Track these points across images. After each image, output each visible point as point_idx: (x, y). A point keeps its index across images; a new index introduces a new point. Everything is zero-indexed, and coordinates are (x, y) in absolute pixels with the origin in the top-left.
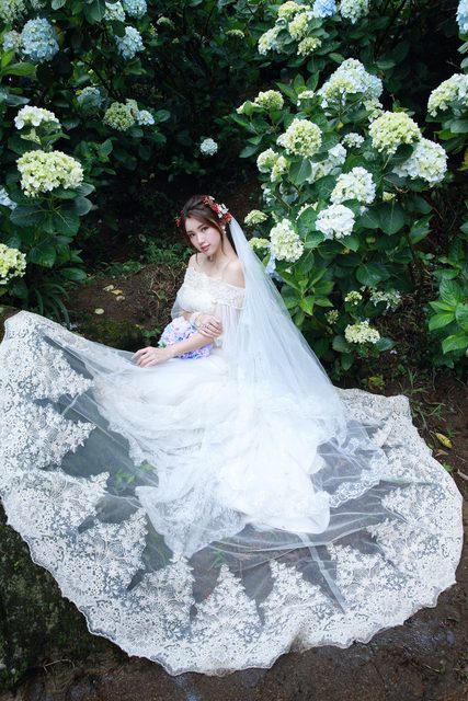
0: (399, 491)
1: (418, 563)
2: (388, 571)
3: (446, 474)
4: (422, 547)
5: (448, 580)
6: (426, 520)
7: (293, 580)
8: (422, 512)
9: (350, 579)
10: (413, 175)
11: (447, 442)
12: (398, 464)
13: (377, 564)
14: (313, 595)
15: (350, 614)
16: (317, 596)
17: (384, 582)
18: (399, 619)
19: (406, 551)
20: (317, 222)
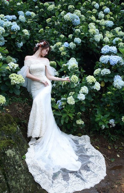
0: (92, 157)
1: (99, 172)
2: (93, 174)
3: (101, 153)
4: (99, 169)
5: (105, 175)
6: (98, 164)
7: (74, 177)
8: (97, 162)
9: (86, 176)
10: (95, 89)
11: (98, 148)
12: (90, 152)
13: (91, 173)
14: (79, 180)
15: (89, 182)
16: (80, 180)
17: (93, 176)
18: (98, 182)
19: (95, 170)
20: (78, 97)
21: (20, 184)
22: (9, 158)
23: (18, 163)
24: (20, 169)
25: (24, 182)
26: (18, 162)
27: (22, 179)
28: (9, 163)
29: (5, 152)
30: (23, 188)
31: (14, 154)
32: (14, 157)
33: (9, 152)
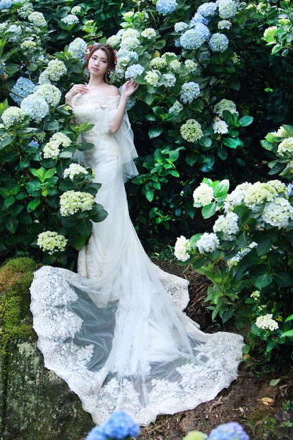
22: (20, 358)
23: (32, 372)
24: (30, 382)
25: (33, 410)
26: (33, 369)
27: (31, 402)
28: (17, 366)
29: (18, 345)
30: (28, 420)
31: (32, 354)
32: (29, 359)
33: (24, 347)
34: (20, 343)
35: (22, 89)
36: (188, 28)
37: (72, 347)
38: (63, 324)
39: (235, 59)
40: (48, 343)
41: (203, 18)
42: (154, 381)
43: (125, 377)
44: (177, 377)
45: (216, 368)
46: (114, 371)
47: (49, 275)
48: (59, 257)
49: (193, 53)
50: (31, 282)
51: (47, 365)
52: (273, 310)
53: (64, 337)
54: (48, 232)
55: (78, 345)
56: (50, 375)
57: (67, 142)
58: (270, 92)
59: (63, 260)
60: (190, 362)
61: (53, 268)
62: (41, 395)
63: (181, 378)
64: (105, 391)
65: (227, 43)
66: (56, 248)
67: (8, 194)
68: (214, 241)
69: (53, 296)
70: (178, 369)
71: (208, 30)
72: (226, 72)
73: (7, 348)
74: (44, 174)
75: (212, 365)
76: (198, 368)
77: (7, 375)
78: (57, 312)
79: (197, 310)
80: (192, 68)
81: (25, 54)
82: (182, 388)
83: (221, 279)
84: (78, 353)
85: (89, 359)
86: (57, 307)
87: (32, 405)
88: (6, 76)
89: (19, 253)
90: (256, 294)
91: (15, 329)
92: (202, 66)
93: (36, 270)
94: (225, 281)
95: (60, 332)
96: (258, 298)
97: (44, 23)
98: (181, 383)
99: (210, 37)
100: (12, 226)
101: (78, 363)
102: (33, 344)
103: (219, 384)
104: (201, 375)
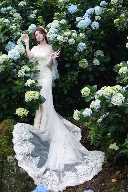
21: (10, 185)
22: (8, 162)
24: (12, 173)
25: (13, 185)
26: (13, 167)
27: (12, 181)
28: (7, 166)
29: (7, 157)
30: (11, 189)
31: (13, 160)
32: (12, 162)
33: (10, 158)
34: (8, 156)
35: (10, 46)
36: (82, 20)
37: (30, 158)
38: (27, 148)
39: (102, 33)
40: (20, 156)
41: (88, 15)
42: (65, 172)
43: (53, 170)
44: (75, 170)
45: (92, 166)
46: (48, 168)
47: (21, 127)
48: (25, 119)
49: (84, 30)
50: (13, 130)
51: (19, 165)
52: (117, 141)
53: (27, 153)
54: (20, 108)
55: (33, 156)
56: (21, 170)
57: (28, 69)
58: (119, 47)
59: (27, 120)
60: (81, 164)
61: (22, 124)
62: (17, 178)
63: (77, 171)
64: (44, 176)
65: (99, 26)
66: (24, 115)
67: (3, 92)
68: (90, 112)
69: (22, 136)
70: (76, 167)
71: (90, 20)
72: (98, 38)
73: (2, 158)
74: (19, 83)
75: (91, 165)
76: (84, 166)
77: (2, 170)
78: (24, 143)
79: (85, 141)
80: (82, 37)
81: (12, 31)
82: (77, 175)
83: (94, 128)
84: (33, 160)
85: (38, 163)
86: (24, 140)
87: (13, 182)
88: (3, 41)
89: (8, 117)
90: (109, 134)
91: (6, 150)
92: (88, 36)
93: (15, 124)
94: (95, 129)
95: (25, 151)
96: (110, 136)
97: (20, 18)
98: (77, 173)
99: (91, 23)
100: (5, 106)
101: (33, 164)
102: (14, 156)
103: (93, 173)
104: (86, 169)
